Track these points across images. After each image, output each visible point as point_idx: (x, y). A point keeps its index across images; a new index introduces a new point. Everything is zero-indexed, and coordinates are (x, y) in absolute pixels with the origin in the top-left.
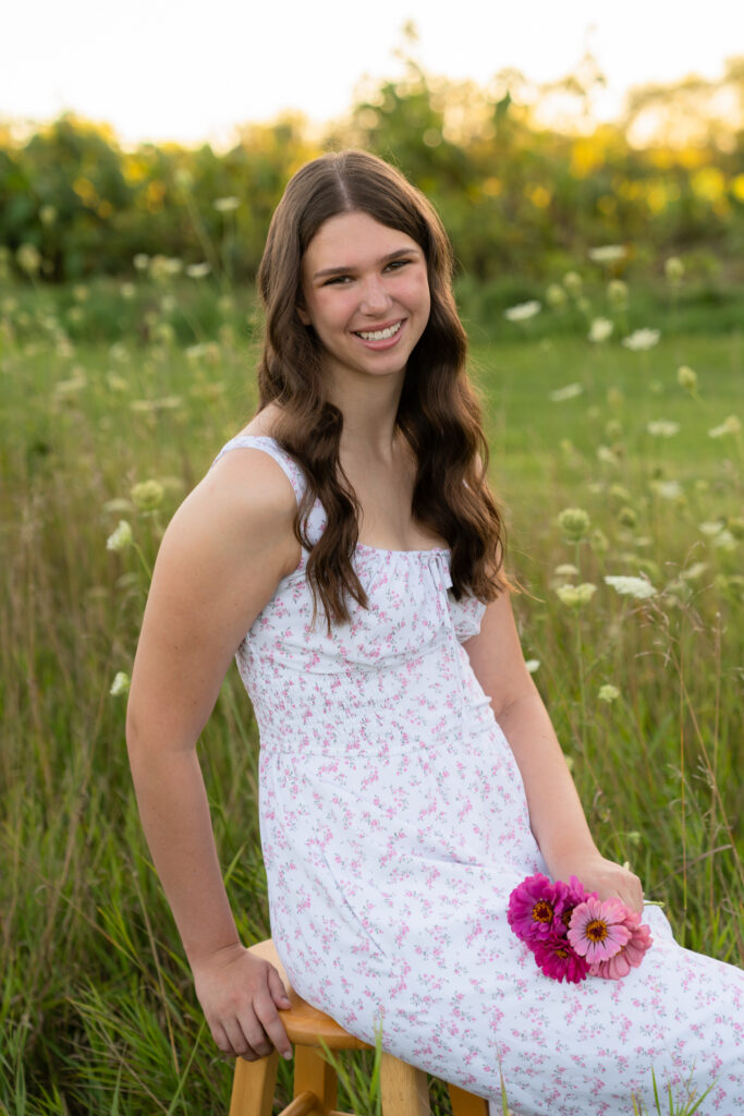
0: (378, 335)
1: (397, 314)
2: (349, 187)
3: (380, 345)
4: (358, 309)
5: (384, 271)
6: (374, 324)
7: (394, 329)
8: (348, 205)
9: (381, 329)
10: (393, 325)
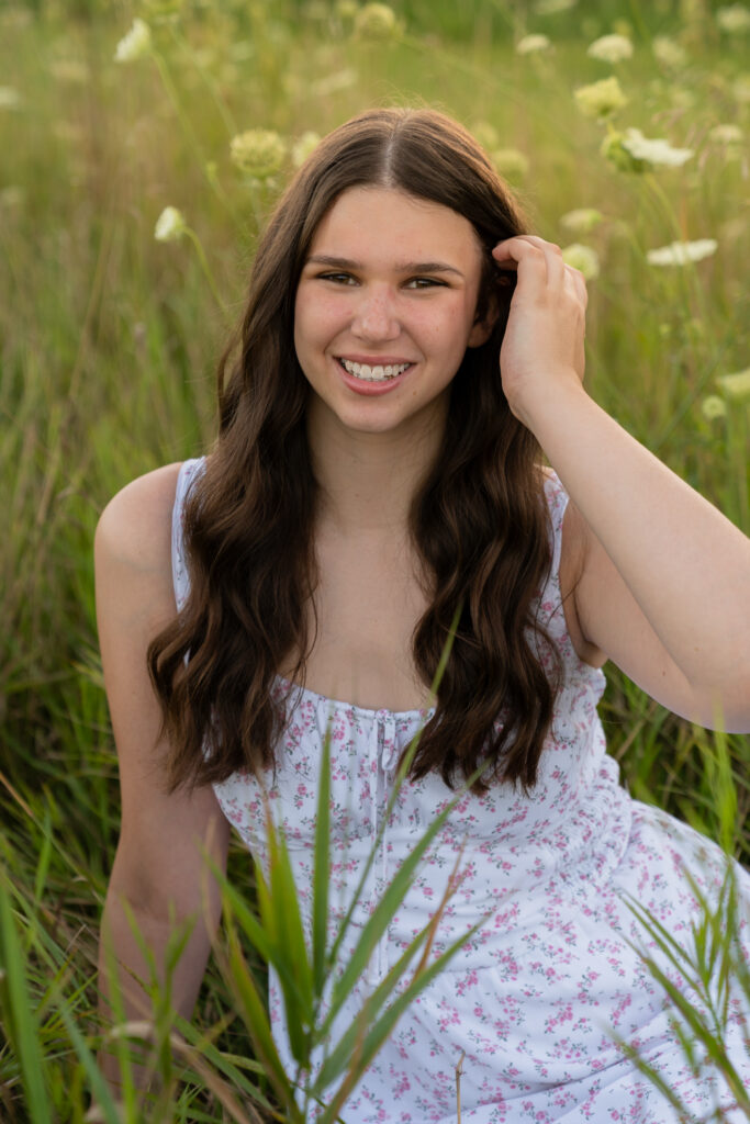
0: (364, 371)
1: (402, 351)
2: (399, 154)
3: (365, 387)
4: (347, 326)
5: (404, 284)
6: (364, 353)
7: (390, 370)
8: (387, 177)
9: (372, 363)
10: (392, 364)
